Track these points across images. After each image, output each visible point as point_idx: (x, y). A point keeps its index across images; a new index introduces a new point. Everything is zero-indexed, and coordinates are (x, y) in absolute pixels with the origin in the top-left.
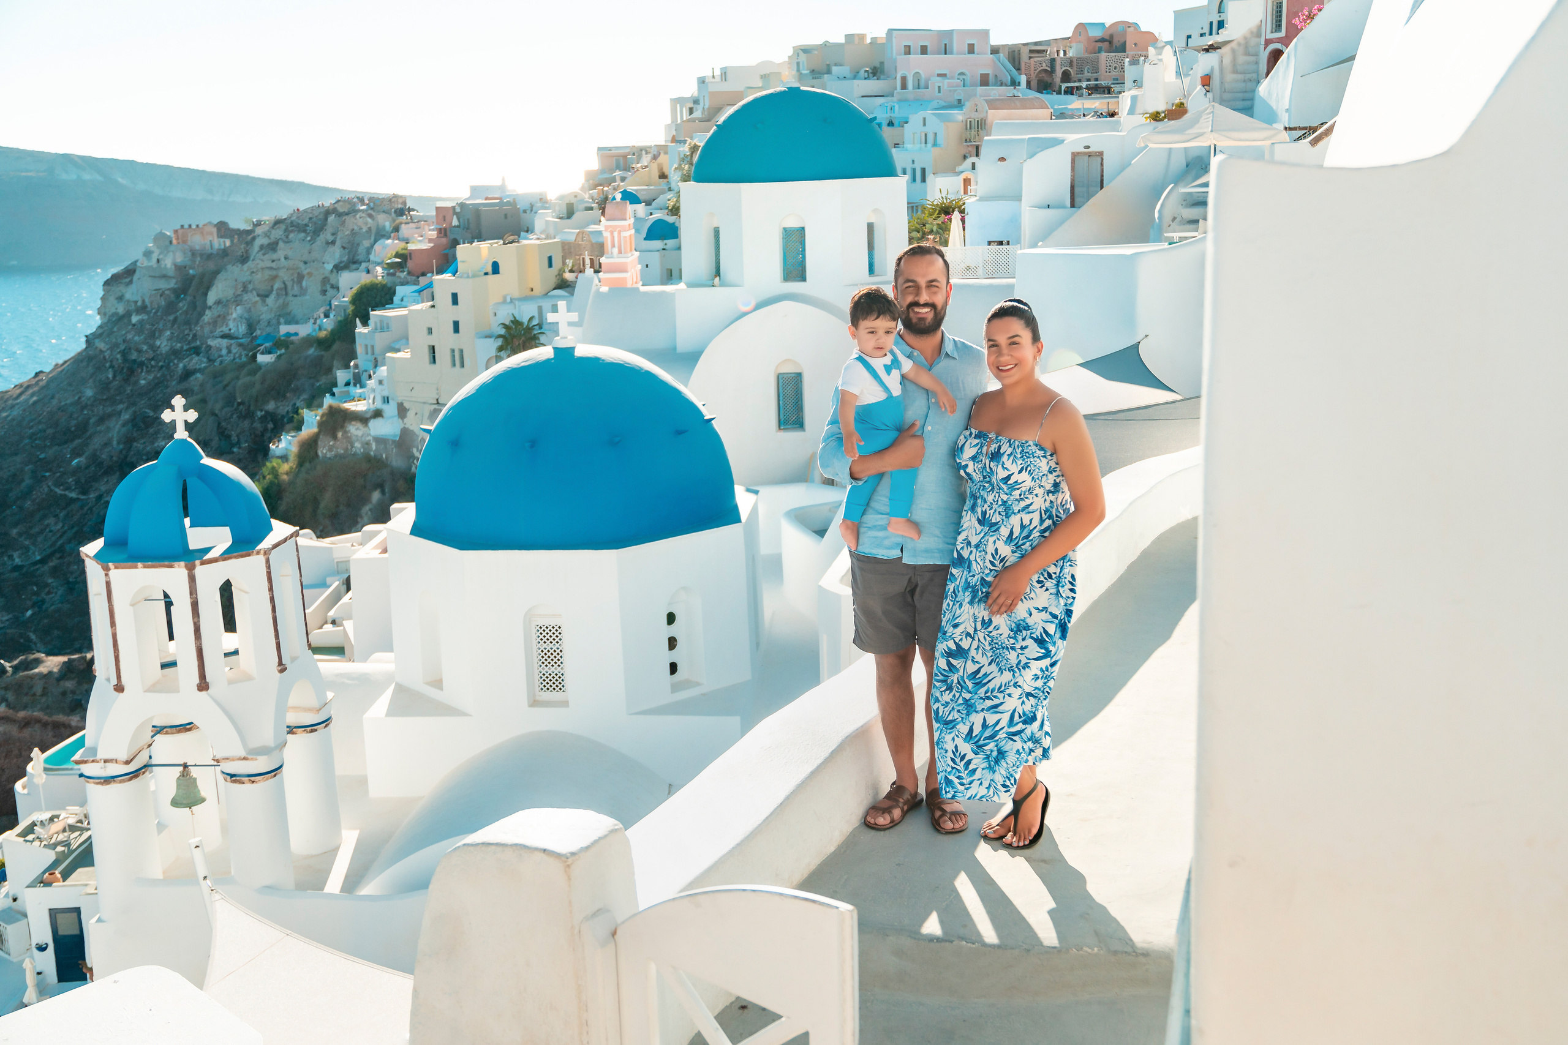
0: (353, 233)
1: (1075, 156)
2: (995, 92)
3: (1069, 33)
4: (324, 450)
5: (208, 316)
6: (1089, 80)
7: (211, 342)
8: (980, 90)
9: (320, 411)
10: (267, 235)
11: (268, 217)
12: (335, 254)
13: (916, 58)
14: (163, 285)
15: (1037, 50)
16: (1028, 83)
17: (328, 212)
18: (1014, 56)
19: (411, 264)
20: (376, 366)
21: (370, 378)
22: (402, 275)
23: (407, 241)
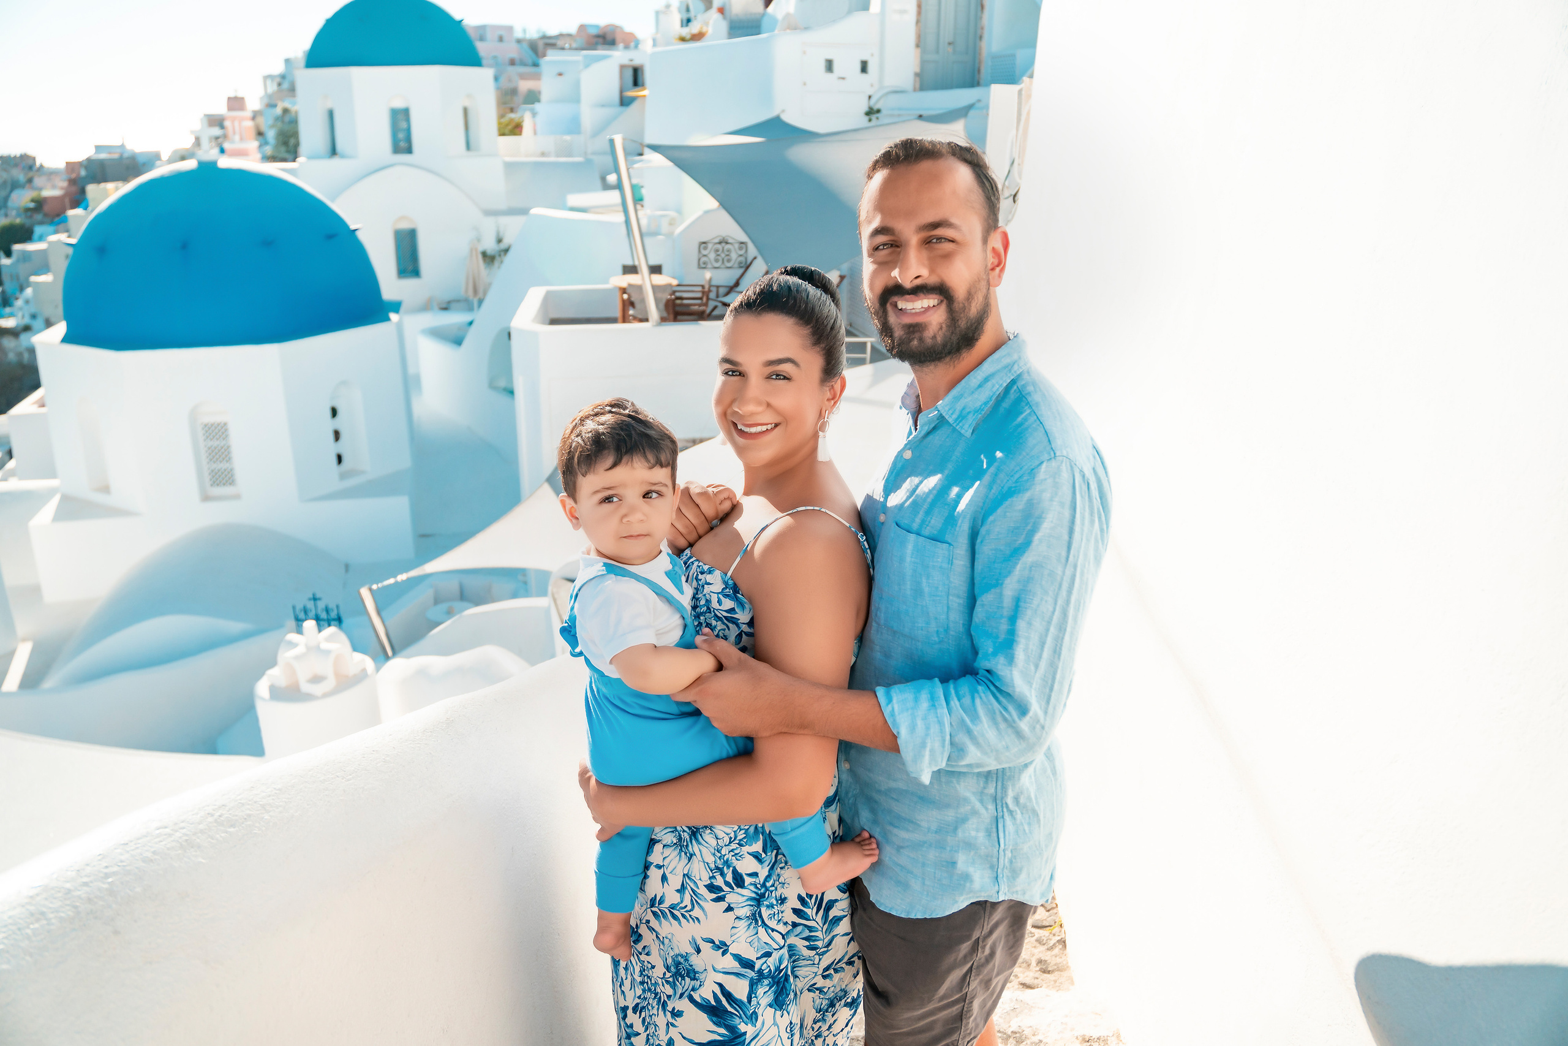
1: (619, 67)
3: (573, 30)
8: (512, 68)
18: (532, 44)
19: (47, 208)
20: (22, 289)
21: (17, 299)
22: (39, 217)
23: (40, 189)
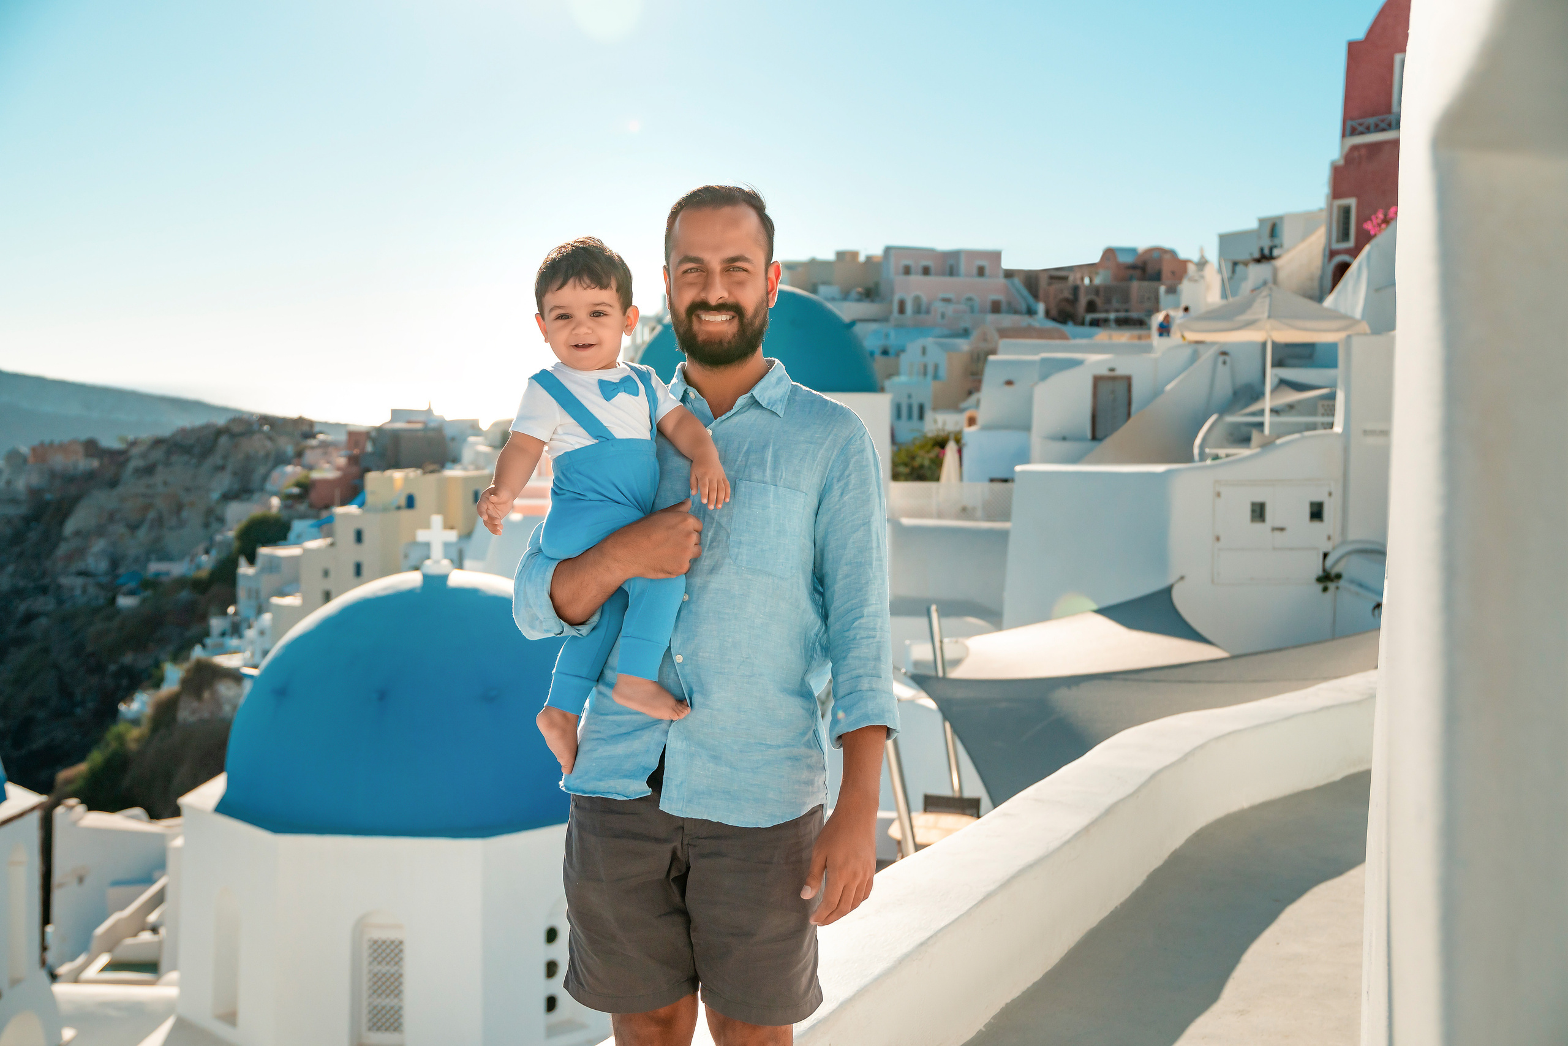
0: (248, 458)
1: (1097, 380)
2: (1007, 320)
3: (1096, 258)
4: (185, 714)
5: (63, 549)
6: (1117, 311)
7: (64, 581)
8: (991, 318)
9: (186, 666)
10: (144, 456)
11: (146, 434)
12: (224, 482)
13: (916, 279)
14: (11, 511)
15: (1057, 276)
16: (1048, 314)
17: (219, 432)
18: (1031, 281)
19: (314, 496)
20: (260, 611)
21: (250, 627)
22: (302, 507)
23: (311, 468)
